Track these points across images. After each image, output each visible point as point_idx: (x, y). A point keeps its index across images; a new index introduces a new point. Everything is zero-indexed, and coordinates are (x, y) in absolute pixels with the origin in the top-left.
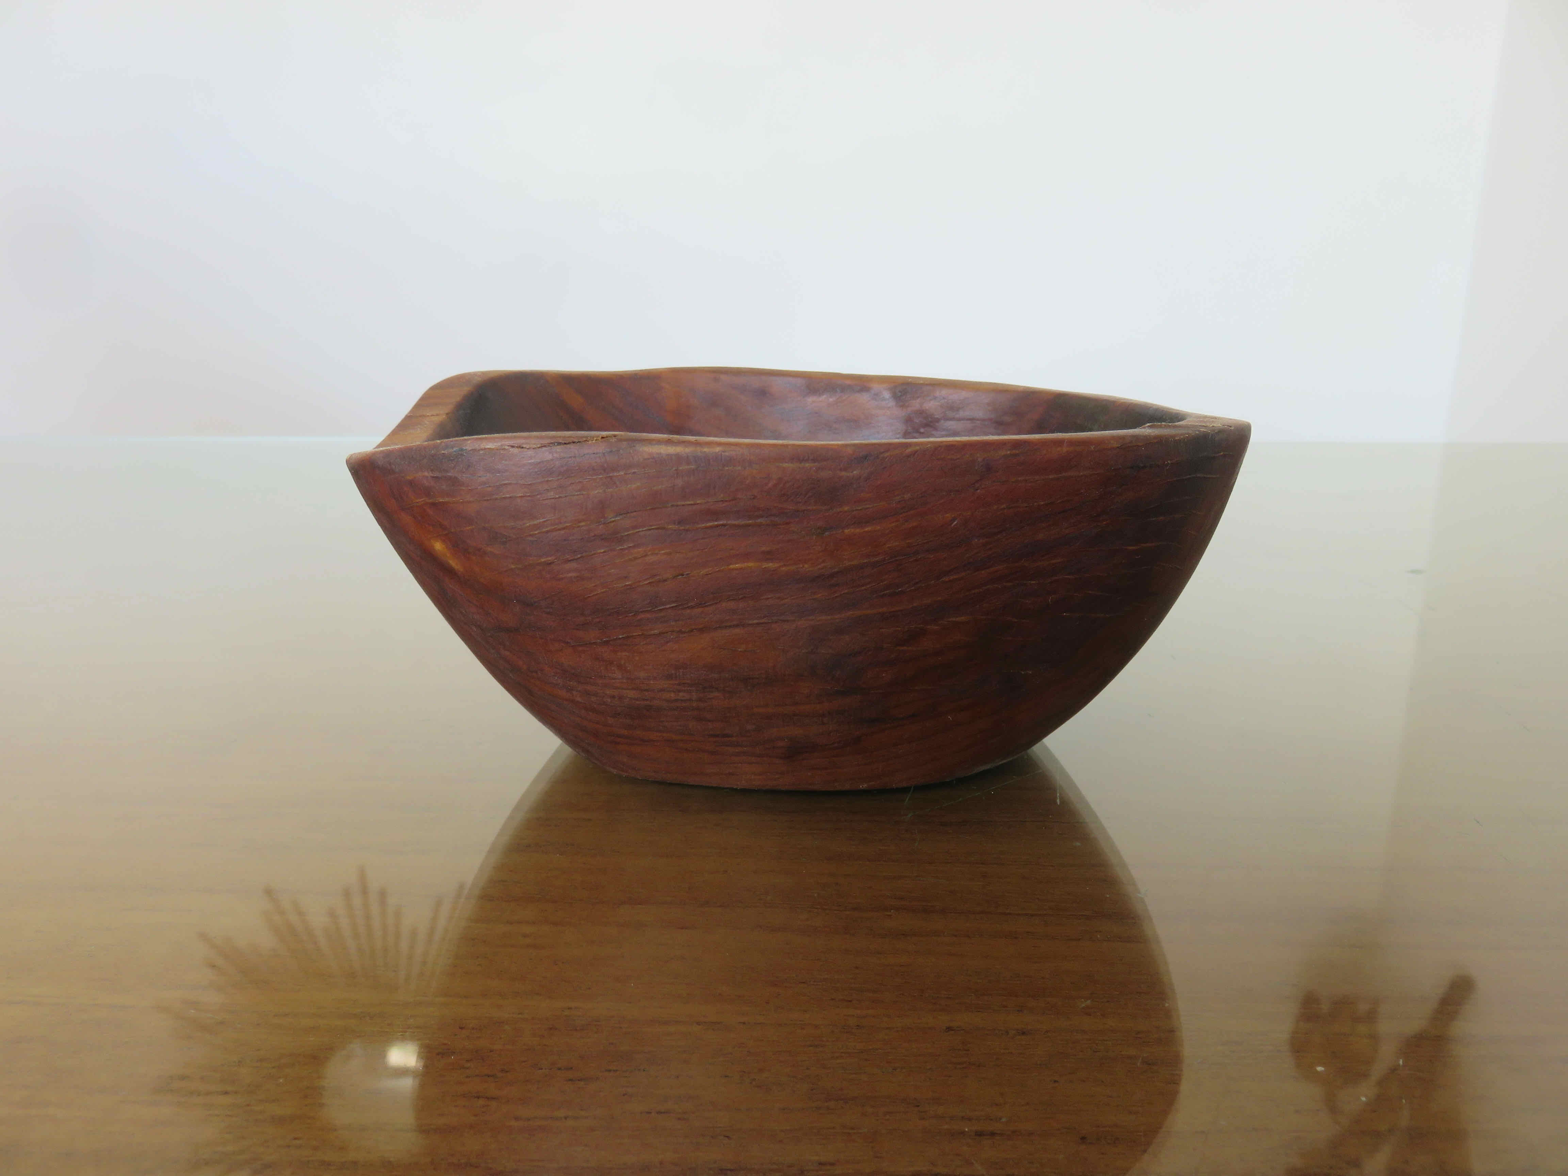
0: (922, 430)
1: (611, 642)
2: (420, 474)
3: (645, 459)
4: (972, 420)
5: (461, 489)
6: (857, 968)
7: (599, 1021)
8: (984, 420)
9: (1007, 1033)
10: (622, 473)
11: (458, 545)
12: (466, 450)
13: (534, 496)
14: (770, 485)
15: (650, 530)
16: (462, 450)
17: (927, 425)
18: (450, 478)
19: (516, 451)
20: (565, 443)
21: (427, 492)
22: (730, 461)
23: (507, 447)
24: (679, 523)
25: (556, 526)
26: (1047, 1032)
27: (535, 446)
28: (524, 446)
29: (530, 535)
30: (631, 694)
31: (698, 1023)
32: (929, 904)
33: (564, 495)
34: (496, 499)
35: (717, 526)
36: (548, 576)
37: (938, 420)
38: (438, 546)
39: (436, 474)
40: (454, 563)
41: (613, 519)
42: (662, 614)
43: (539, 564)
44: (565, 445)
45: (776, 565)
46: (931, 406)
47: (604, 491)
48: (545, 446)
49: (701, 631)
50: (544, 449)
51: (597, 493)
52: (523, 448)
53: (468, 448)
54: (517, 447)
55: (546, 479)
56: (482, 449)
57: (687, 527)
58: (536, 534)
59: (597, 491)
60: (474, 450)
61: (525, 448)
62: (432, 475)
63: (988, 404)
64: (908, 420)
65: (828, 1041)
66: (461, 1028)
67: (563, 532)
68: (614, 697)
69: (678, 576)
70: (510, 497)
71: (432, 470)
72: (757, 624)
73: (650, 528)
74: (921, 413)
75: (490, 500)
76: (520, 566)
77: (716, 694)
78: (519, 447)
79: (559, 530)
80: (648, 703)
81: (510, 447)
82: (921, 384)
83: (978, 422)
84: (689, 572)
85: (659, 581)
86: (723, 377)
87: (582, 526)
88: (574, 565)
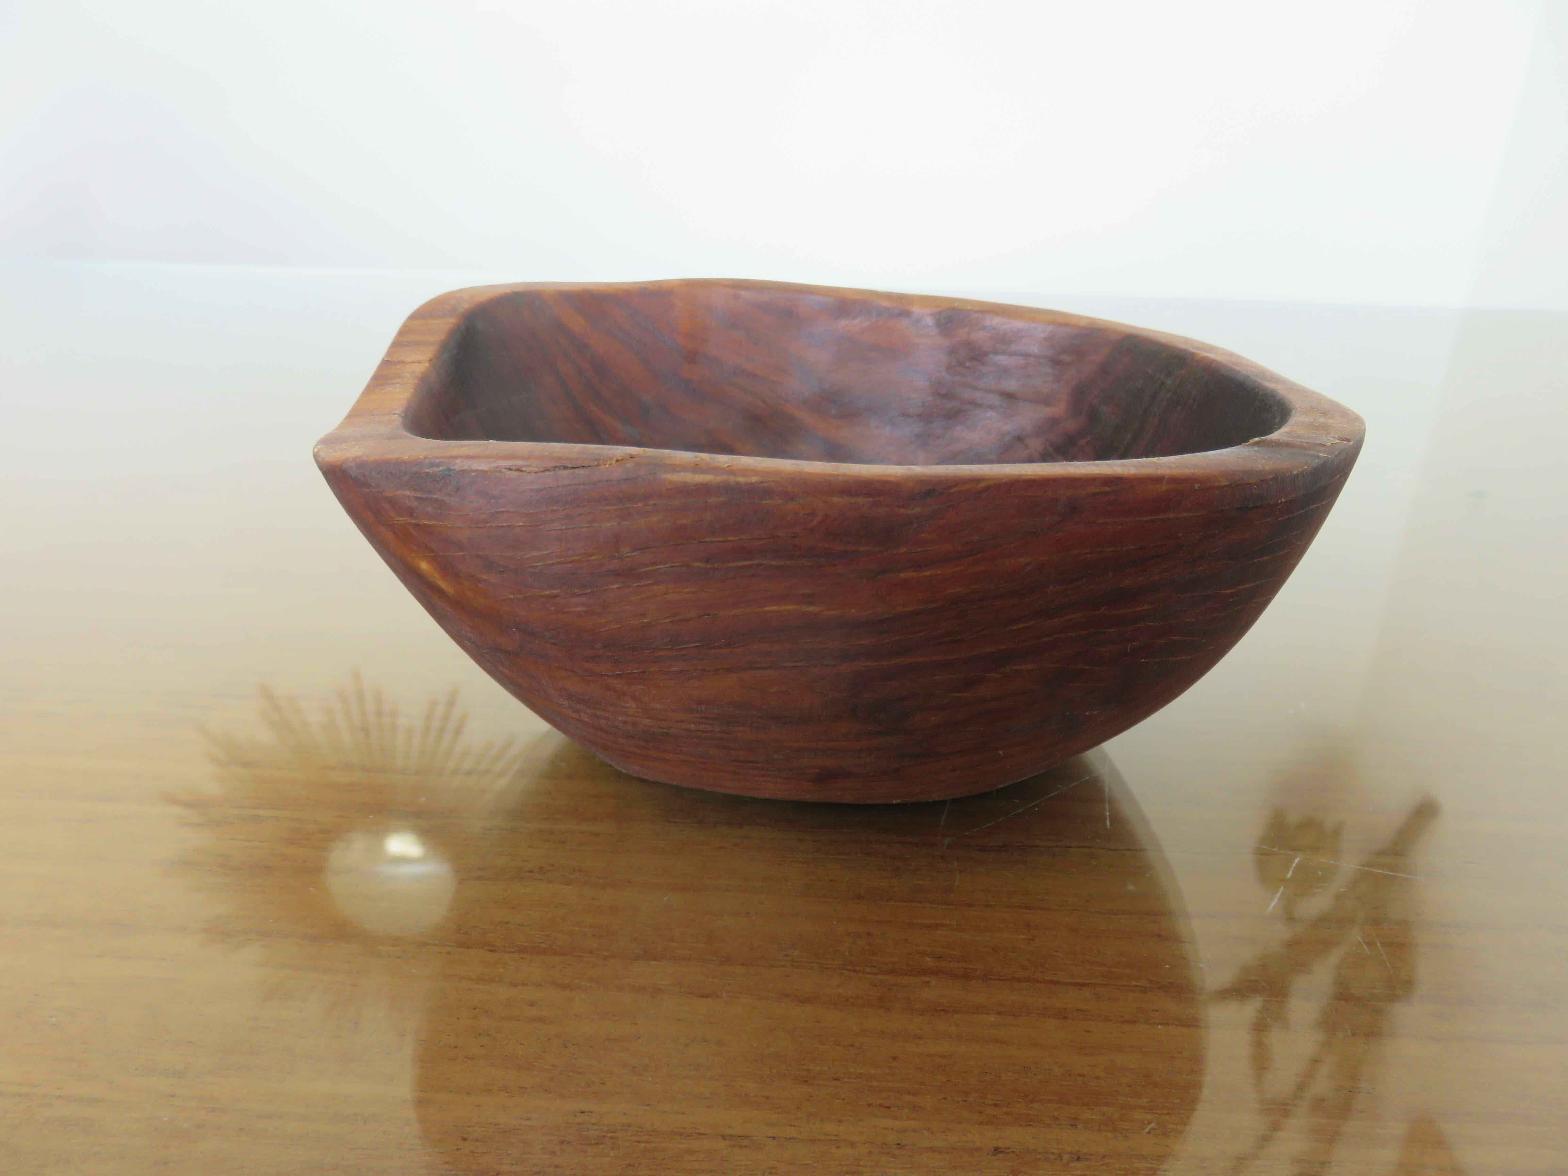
0: (968, 364)
1: (624, 675)
2: (400, 492)
3: (667, 490)
4: (1026, 355)
5: (449, 514)
6: (894, 1058)
7: (615, 1132)
8: (1037, 357)
9: (1060, 1157)
10: (640, 505)
11: (446, 567)
12: (455, 470)
13: (537, 526)
14: (815, 522)
15: (672, 567)
16: (449, 470)
17: (974, 359)
18: (436, 500)
19: (515, 474)
20: (573, 468)
21: (411, 512)
22: (768, 492)
23: (504, 470)
24: (707, 561)
25: (562, 559)
26: (1104, 1157)
27: (536, 469)
28: (523, 469)
29: (532, 567)
30: (647, 722)
31: (724, 1137)
32: (971, 967)
33: (571, 527)
34: (491, 527)
35: (751, 566)
36: (553, 608)
37: (986, 354)
38: (424, 566)
39: (419, 495)
40: (443, 584)
41: (629, 554)
42: (683, 653)
43: (541, 596)
44: (573, 470)
45: (819, 609)
46: (979, 336)
47: (619, 524)
48: (548, 470)
49: (729, 670)
50: (547, 473)
51: (609, 525)
52: (522, 471)
53: (457, 468)
54: (516, 470)
55: (551, 508)
56: (474, 471)
57: (716, 566)
58: (538, 566)
59: (610, 524)
60: (463, 471)
61: (525, 471)
62: (415, 495)
63: (1045, 339)
64: (952, 351)
65: (866, 1166)
66: (465, 1139)
67: (569, 566)
68: (626, 723)
69: (705, 615)
70: (508, 526)
71: (414, 490)
72: (792, 667)
73: (672, 565)
74: (968, 344)
75: (484, 527)
76: (520, 597)
77: (742, 728)
78: (518, 470)
79: (565, 563)
80: (665, 730)
81: (506, 470)
82: (970, 310)
83: (1032, 359)
84: (717, 613)
85: (682, 620)
86: (743, 293)
87: (593, 560)
88: (583, 599)
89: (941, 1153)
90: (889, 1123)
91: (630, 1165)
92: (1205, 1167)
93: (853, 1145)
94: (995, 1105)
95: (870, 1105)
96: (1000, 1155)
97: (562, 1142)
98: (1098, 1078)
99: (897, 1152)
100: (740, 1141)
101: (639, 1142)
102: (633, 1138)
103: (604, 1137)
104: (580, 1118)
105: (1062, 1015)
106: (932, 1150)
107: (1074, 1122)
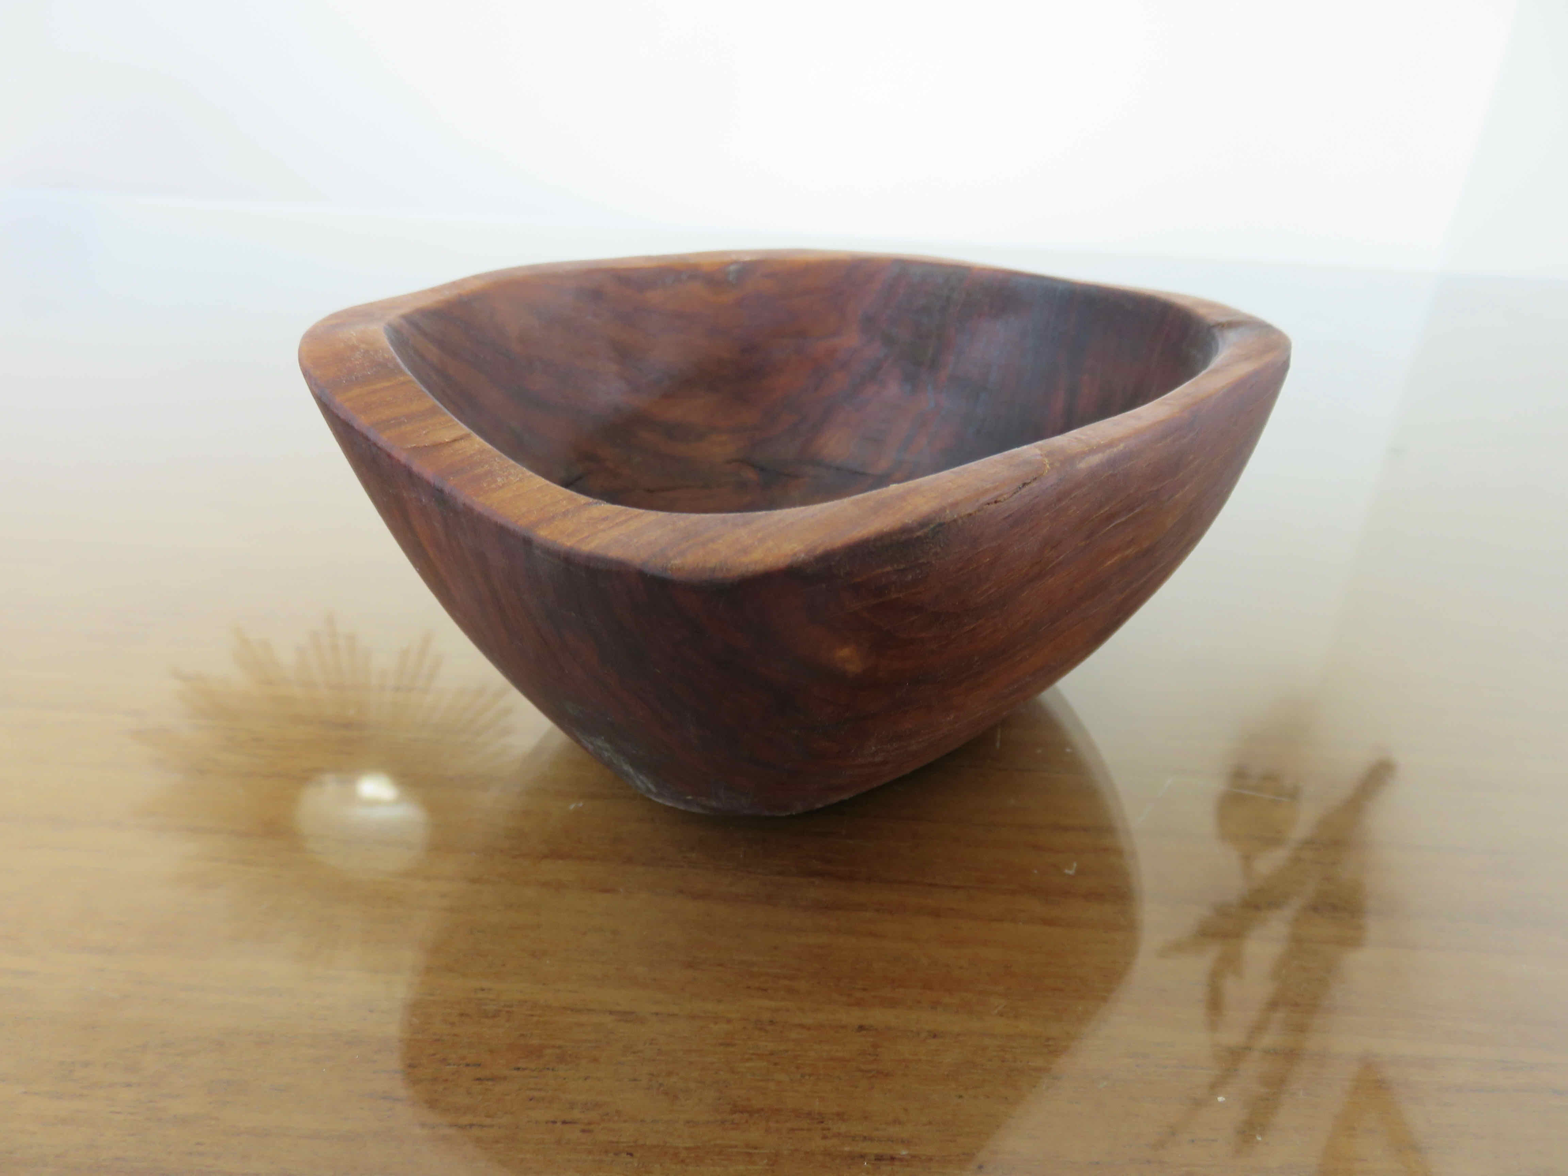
6: (776, 948)
7: (511, 1007)
9: (919, 1034)
23: (985, 507)
26: (958, 1035)
65: (739, 1039)
89: (809, 1029)
90: (766, 1003)
91: (522, 1035)
92: (1049, 1046)
93: (729, 1021)
94: (864, 990)
95: (749, 987)
96: (864, 1032)
97: (462, 1015)
98: (961, 968)
99: (769, 1028)
100: (627, 1016)
101: (532, 1015)
102: (529, 1012)
103: (500, 1011)
104: (480, 995)
105: (936, 914)
106: (802, 1026)
107: (935, 1005)
